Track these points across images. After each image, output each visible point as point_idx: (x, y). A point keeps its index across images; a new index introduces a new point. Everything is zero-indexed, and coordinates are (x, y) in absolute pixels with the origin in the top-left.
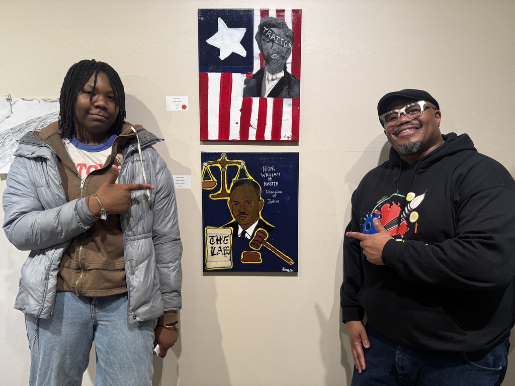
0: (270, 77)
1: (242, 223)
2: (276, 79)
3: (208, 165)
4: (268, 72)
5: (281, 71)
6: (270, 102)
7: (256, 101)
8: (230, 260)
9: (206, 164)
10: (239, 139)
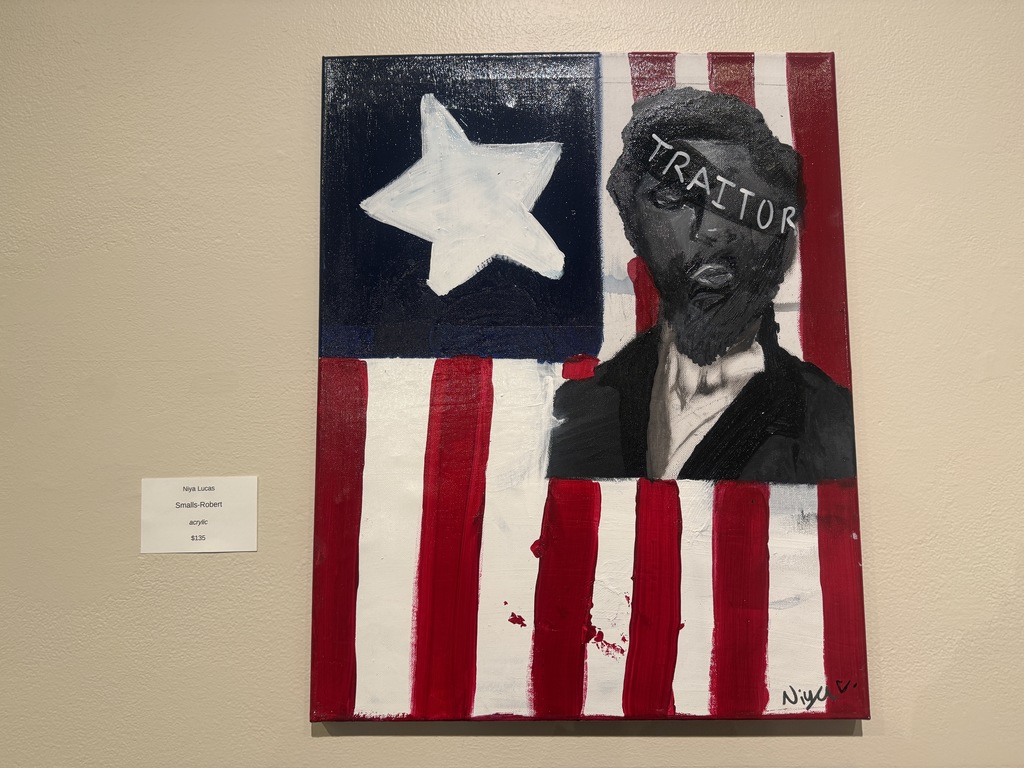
0: (692, 374)
2: (723, 383)
4: (682, 350)
5: (746, 347)
6: (697, 501)
7: (618, 501)
10: (526, 710)
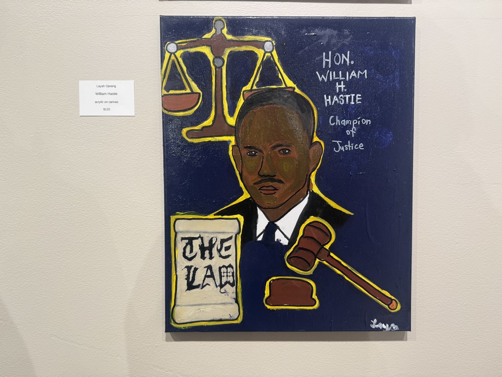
1: (267, 202)
3: (178, 49)
8: (237, 302)
9: (172, 47)
